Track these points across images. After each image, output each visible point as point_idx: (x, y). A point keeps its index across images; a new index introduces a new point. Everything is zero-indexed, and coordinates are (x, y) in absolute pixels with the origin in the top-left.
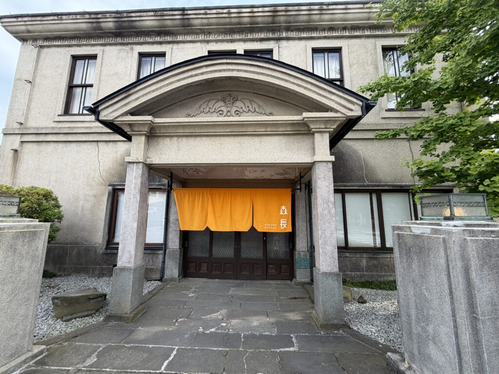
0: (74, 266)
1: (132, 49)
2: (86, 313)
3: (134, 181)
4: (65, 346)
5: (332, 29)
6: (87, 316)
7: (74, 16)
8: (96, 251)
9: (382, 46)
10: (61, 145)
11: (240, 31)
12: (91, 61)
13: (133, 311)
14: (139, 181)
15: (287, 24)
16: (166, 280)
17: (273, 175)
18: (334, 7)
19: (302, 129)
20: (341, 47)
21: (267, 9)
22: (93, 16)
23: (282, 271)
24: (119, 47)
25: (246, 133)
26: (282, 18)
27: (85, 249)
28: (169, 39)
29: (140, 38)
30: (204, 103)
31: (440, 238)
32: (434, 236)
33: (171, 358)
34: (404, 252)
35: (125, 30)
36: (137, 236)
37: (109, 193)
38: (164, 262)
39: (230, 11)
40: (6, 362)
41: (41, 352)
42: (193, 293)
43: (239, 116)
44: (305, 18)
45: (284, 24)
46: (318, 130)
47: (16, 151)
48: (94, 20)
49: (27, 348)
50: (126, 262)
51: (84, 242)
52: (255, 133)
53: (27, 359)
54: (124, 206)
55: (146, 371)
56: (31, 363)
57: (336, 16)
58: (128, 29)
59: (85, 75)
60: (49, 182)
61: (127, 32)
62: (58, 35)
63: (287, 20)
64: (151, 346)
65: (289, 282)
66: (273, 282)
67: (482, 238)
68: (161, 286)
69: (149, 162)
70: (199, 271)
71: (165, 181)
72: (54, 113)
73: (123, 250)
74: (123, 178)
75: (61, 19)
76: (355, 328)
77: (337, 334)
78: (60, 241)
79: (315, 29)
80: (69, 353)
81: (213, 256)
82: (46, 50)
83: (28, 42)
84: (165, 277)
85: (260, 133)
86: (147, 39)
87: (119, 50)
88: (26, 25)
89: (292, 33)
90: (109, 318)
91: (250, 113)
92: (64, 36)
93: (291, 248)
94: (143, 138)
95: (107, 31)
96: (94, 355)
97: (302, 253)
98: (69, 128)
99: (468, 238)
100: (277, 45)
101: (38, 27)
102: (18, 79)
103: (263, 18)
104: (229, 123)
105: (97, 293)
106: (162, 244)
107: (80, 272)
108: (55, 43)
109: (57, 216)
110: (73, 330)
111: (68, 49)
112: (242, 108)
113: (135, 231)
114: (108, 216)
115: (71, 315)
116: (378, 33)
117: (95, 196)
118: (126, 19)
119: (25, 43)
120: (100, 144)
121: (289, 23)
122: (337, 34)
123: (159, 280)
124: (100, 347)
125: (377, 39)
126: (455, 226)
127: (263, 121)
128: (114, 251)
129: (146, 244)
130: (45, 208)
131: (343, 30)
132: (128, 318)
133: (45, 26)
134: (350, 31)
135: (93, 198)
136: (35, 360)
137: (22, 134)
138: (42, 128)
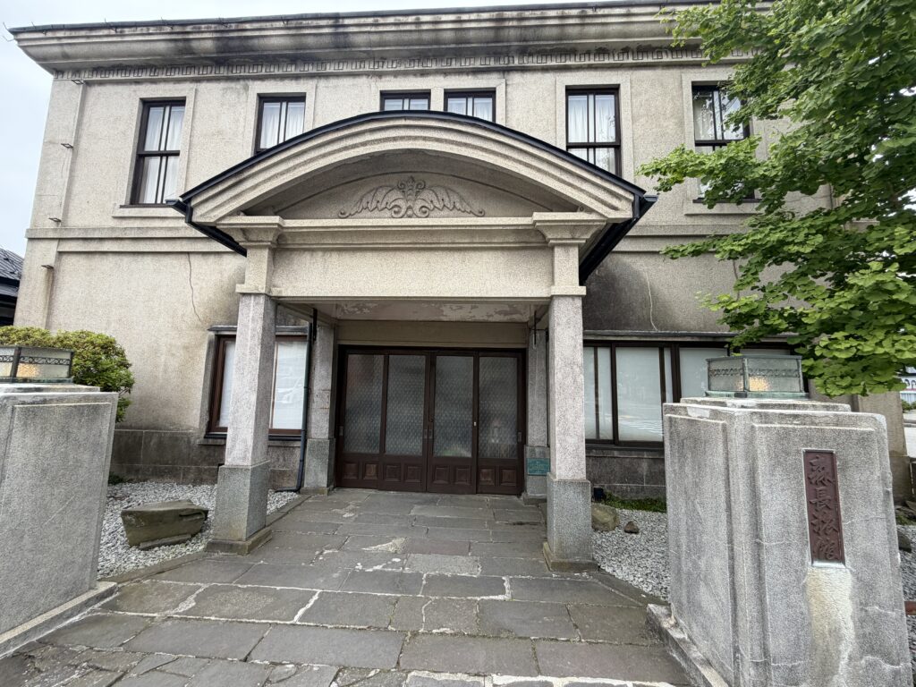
0: (153, 465)
1: (246, 88)
2: (176, 539)
3: (251, 325)
4: (145, 585)
5: (602, 51)
6: (179, 543)
7: (145, 28)
8: (189, 442)
9: (693, 82)
10: (126, 259)
11: (438, 55)
12: (174, 109)
13: (250, 537)
14: (259, 325)
15: (521, 44)
16: (307, 492)
17: (491, 316)
18: (606, 11)
19: (533, 240)
20: (619, 85)
21: (485, 16)
22: (177, 29)
23: (504, 480)
24: (222, 85)
25: (438, 246)
26: (512, 33)
27: (170, 437)
28: (311, 69)
29: (260, 67)
30: (368, 192)
31: (718, 425)
32: (713, 421)
33: (309, 606)
34: (676, 447)
35: (234, 54)
36: (256, 416)
37: (210, 343)
38: (303, 461)
39: (418, 19)
40: (59, 602)
41: (110, 592)
42: (351, 511)
43: (427, 217)
44: (555, 32)
45: (516, 44)
46: (560, 242)
47: (50, 268)
48: (180, 37)
49: (89, 584)
50: (240, 458)
51: (167, 425)
52: (454, 246)
53: (89, 600)
54: (234, 367)
55: (270, 621)
56: (96, 606)
57: (611, 28)
58: (239, 52)
59: (164, 135)
60: (109, 323)
61: (236, 57)
62: (118, 63)
63: (521, 34)
64: (278, 588)
65: (515, 498)
66: (488, 498)
67: (778, 426)
68: (297, 500)
69: (275, 293)
70: (364, 475)
71: (305, 324)
72: (113, 202)
73: (234, 440)
74: (233, 317)
75: (123, 35)
76: (609, 570)
77: (577, 577)
78: (129, 424)
79: (572, 52)
80: (152, 594)
81: (387, 453)
82: (96, 90)
83: (66, 76)
84: (305, 486)
85: (462, 245)
86: (272, 70)
87: (224, 89)
88: (61, 45)
89: (530, 59)
90: (212, 546)
91: (446, 212)
92: (127, 64)
93: (520, 440)
94: (266, 253)
95: (203, 55)
96: (191, 598)
97: (537, 450)
98: (139, 228)
99: (756, 425)
100: (504, 80)
101: (81, 47)
102: (50, 142)
103: (477, 31)
104: (409, 229)
105: (192, 507)
106: (299, 431)
107: (162, 476)
108: (111, 77)
109: (123, 381)
110: (156, 562)
111: (134, 87)
112: (432, 202)
113: (254, 409)
114: (209, 382)
115: (153, 540)
116: (685, 59)
117: (186, 348)
118: (235, 34)
119: (60, 76)
120: (193, 258)
121: (525, 40)
122: (611, 61)
123: (295, 491)
124: (200, 587)
125: (684, 70)
126: (743, 407)
127: (466, 226)
128: (219, 441)
129: (272, 431)
130: (105, 367)
131: (623, 53)
132: (243, 546)
133: (95, 47)
134: (635, 54)
135: (182, 352)
136: (102, 603)
137: (60, 239)
138: (94, 229)
